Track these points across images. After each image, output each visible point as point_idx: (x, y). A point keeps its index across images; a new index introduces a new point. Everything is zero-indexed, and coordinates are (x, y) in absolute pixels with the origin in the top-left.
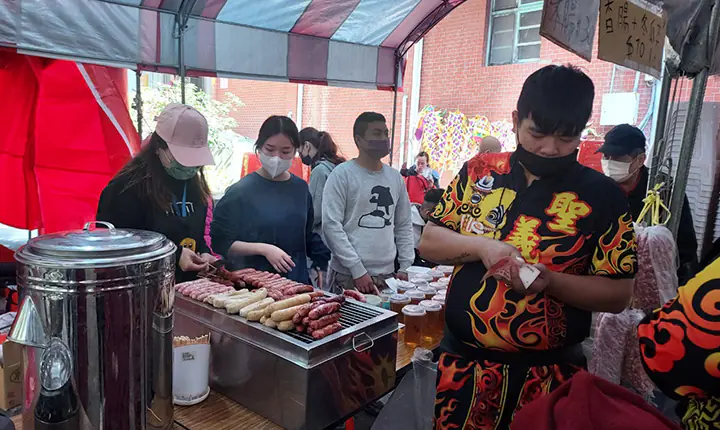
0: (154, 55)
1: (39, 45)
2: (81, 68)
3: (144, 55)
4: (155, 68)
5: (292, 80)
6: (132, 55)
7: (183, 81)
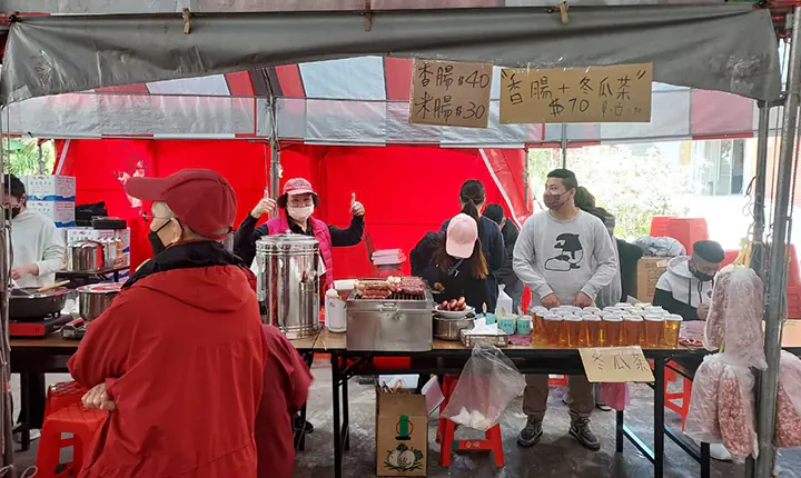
0: (541, 135)
1: (454, 140)
2: (481, 151)
3: (531, 135)
4: (540, 145)
5: (696, 137)
6: (520, 136)
7: (564, 152)
